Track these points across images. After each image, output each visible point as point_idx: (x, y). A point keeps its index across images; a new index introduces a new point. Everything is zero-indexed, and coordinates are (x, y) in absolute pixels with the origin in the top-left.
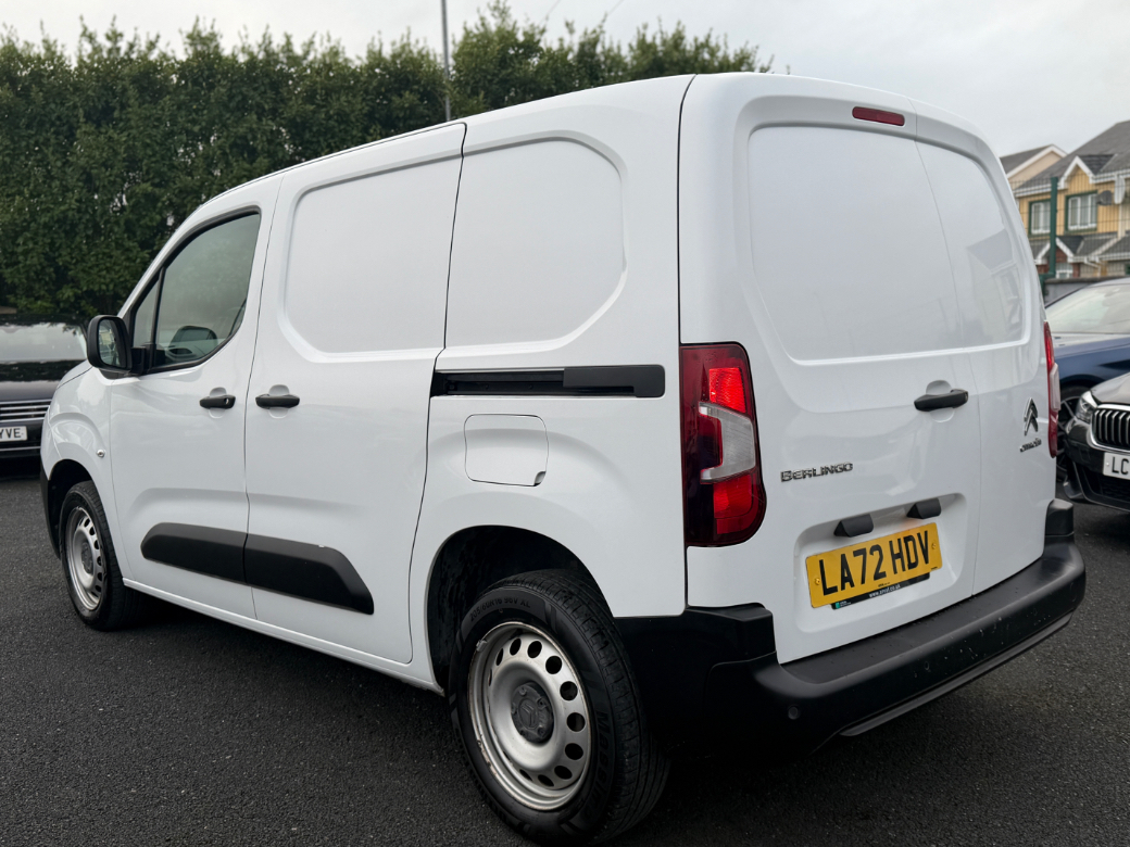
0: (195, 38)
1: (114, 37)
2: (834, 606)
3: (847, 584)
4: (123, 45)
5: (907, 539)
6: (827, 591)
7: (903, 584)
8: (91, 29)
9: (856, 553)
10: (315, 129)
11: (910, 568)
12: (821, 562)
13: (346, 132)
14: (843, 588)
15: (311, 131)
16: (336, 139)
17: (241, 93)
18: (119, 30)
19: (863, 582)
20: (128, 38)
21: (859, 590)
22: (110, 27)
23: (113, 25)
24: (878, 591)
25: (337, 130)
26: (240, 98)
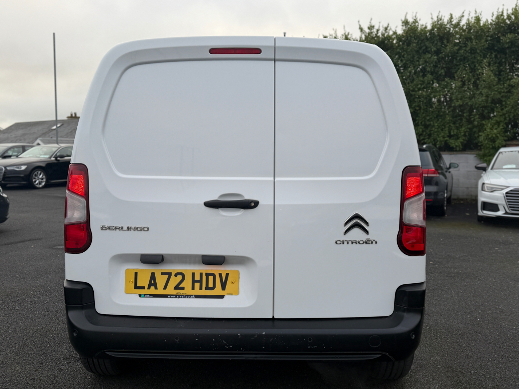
0: (406, 23)
1: (371, 27)
2: (140, 295)
3: (152, 288)
4: (375, 30)
5: (207, 275)
6: (136, 287)
7: (197, 297)
8: (362, 26)
9: (163, 274)
10: (458, 58)
11: (206, 289)
12: (136, 274)
13: (475, 58)
14: (149, 288)
15: (456, 59)
16: (469, 62)
17: (425, 45)
18: (373, 24)
19: (165, 288)
20: (376, 27)
21: (160, 291)
22: (369, 23)
23: (370, 23)
24: (176, 295)
25: (470, 58)
26: (424, 48)
